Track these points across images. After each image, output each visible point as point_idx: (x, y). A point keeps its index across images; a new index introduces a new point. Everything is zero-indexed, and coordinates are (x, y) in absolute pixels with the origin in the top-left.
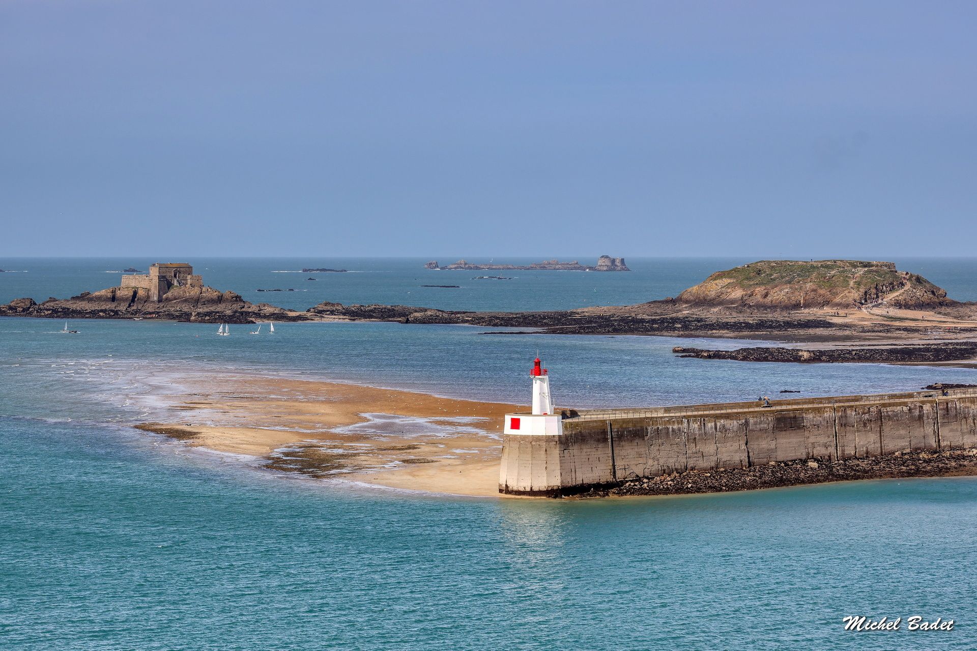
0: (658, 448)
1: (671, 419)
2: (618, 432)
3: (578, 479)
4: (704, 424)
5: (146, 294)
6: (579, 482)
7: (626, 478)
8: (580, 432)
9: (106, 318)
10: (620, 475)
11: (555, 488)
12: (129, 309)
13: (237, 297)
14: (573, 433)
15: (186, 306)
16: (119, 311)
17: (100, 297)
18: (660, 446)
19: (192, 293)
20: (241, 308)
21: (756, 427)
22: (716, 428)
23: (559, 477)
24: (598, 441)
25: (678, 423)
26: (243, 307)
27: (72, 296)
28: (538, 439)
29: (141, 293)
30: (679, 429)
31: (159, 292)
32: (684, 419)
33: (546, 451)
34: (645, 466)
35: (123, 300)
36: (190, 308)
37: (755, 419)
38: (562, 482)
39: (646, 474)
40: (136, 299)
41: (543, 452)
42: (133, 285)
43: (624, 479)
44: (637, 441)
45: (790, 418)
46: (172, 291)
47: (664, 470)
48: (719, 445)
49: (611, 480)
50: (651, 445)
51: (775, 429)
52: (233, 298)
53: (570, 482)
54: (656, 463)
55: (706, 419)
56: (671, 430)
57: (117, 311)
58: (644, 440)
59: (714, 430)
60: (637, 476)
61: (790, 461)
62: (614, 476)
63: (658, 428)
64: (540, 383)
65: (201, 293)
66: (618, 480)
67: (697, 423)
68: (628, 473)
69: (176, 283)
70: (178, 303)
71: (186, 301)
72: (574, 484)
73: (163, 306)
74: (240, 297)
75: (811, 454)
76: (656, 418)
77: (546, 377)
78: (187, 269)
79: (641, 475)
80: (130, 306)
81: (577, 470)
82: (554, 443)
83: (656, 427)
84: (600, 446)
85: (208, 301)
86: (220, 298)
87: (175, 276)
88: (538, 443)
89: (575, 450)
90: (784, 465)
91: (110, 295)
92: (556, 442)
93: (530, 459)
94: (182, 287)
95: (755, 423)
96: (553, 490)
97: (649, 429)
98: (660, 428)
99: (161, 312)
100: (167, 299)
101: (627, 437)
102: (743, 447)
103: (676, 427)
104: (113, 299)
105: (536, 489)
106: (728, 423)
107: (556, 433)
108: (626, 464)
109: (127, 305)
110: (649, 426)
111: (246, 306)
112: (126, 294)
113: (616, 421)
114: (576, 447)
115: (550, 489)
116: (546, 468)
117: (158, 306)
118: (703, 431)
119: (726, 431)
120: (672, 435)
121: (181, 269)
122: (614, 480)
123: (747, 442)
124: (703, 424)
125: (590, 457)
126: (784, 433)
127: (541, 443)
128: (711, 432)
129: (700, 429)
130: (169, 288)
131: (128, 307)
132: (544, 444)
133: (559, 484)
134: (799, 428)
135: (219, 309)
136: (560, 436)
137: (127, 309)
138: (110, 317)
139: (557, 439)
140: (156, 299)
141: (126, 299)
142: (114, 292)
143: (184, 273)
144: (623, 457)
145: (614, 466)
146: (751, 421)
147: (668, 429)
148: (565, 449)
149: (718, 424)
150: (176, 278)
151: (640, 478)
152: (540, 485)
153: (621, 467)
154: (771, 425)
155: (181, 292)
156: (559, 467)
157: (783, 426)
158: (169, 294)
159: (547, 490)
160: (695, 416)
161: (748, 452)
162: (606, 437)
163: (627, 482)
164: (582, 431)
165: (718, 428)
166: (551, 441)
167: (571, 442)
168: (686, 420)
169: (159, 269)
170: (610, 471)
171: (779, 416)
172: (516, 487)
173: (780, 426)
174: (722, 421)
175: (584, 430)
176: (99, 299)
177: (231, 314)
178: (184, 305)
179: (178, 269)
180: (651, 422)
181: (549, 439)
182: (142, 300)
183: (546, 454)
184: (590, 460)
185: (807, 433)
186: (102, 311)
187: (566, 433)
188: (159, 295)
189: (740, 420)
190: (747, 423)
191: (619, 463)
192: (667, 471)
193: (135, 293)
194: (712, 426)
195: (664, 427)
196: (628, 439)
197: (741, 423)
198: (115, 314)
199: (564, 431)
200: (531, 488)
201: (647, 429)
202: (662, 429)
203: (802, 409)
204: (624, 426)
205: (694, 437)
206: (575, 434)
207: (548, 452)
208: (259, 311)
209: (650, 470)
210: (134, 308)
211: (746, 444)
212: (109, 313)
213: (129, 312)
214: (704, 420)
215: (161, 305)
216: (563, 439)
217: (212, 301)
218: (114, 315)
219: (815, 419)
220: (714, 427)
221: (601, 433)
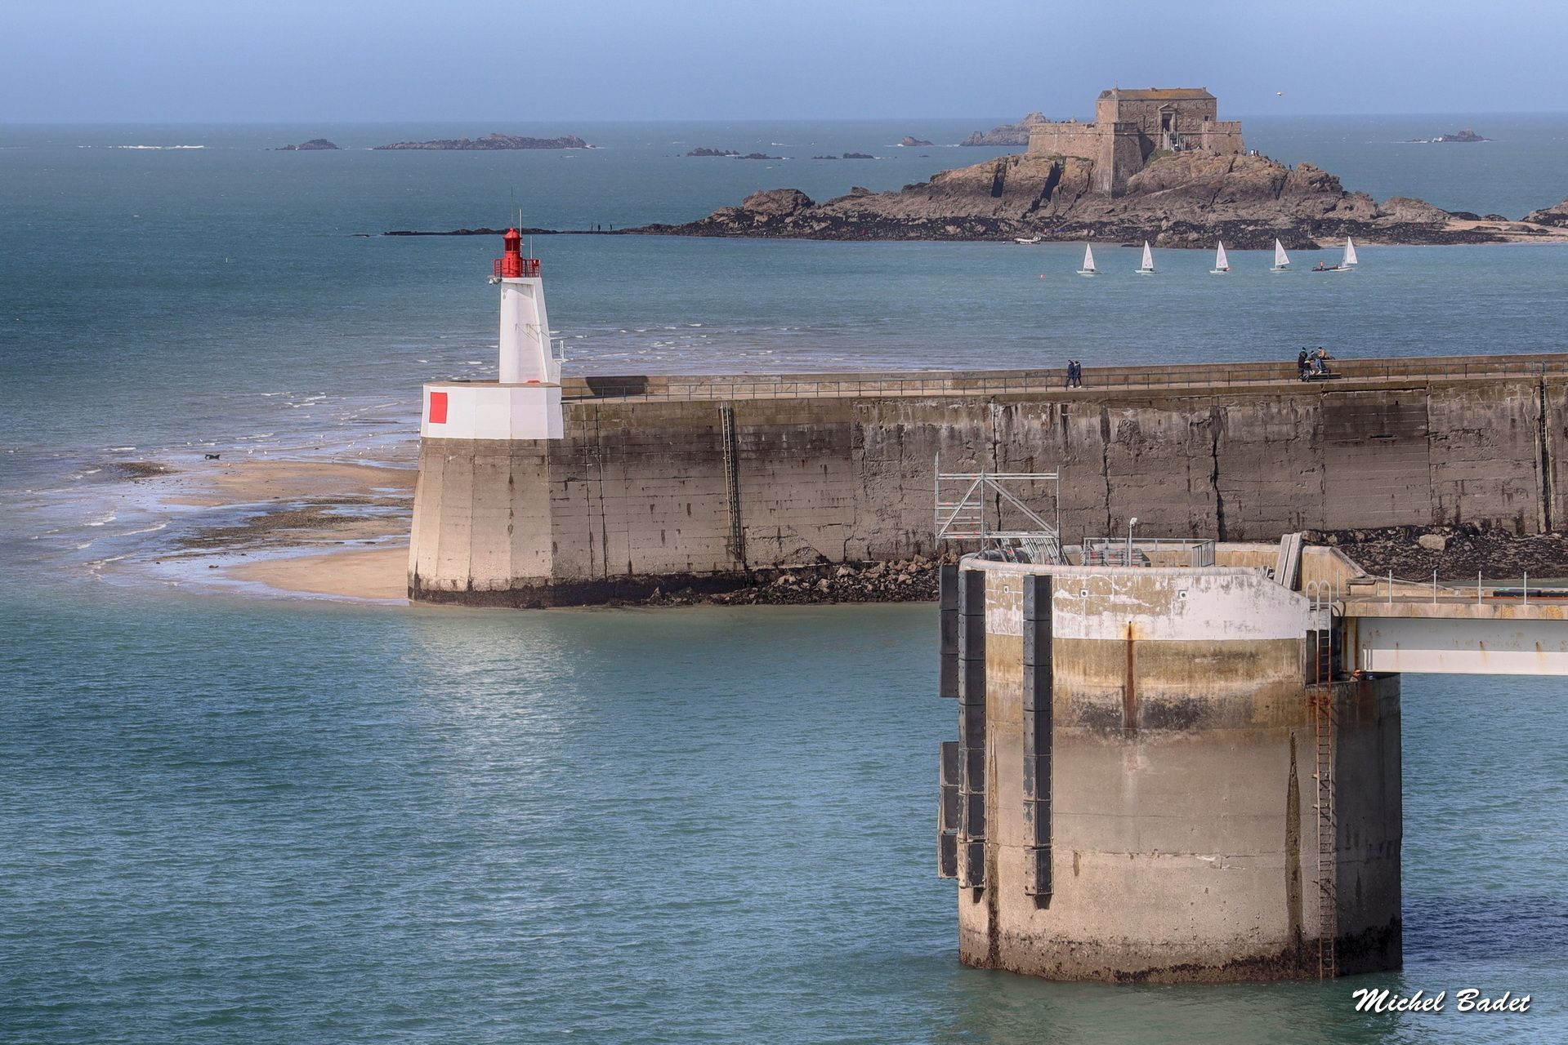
0: (897, 482)
1: (948, 404)
2: (757, 435)
3: (612, 561)
4: (1065, 419)
5: (1085, 174)
6: (618, 567)
7: (783, 563)
8: (627, 433)
9: (962, 239)
10: (759, 554)
11: (536, 584)
12: (1031, 217)
13: (1325, 179)
14: (602, 433)
15: (1183, 207)
16: (1003, 220)
17: (962, 184)
18: (904, 476)
19: (1206, 170)
20: (1327, 211)
21: (1252, 434)
22: (1106, 431)
23: (548, 555)
24: (689, 458)
25: (971, 415)
26: (1333, 208)
27: (907, 184)
28: (490, 448)
29: (1071, 171)
30: (976, 433)
31: (1116, 169)
32: (991, 406)
33: (511, 481)
34: (849, 533)
35: (1020, 190)
36: (1193, 212)
37: (1249, 411)
38: (556, 568)
39: (854, 555)
40: (1056, 189)
41: (505, 485)
42: (1054, 150)
43: (775, 564)
44: (823, 462)
45: (1377, 409)
46: (1154, 164)
47: (918, 545)
48: (1114, 481)
49: (731, 567)
50: (875, 474)
51: (1320, 437)
52: (1312, 183)
53: (586, 566)
54: (890, 523)
55: (1071, 406)
56: (944, 433)
57: (996, 220)
58: (848, 458)
59: (1098, 436)
60: (822, 558)
61: (1359, 530)
62: (740, 555)
63: (900, 428)
64: (519, 299)
65: (1231, 170)
66: (755, 568)
67: (1039, 417)
68: (789, 548)
69: (1166, 144)
70: (1167, 199)
71: (1186, 192)
72: (600, 574)
73: (1126, 207)
74: (1335, 180)
75: (1452, 513)
76: (895, 399)
77: (536, 282)
78: (1200, 104)
79: (835, 556)
80: (1036, 206)
81: (610, 536)
82: (537, 461)
83: (893, 426)
84: (693, 472)
85: (1244, 192)
86: (1278, 184)
87: (1165, 124)
88: (490, 460)
89: (607, 482)
90: (1335, 539)
91: (987, 178)
92: (543, 457)
93: (469, 504)
94: (1182, 154)
95: (1250, 422)
96: (528, 589)
97: (869, 430)
98: (908, 427)
99: (1112, 223)
100: (1138, 188)
101: (789, 448)
102: (1203, 486)
103: (962, 425)
104: (998, 188)
105: (481, 582)
106: (1149, 420)
107: (543, 434)
108: (783, 524)
109: (1029, 206)
110: (868, 421)
111: (1341, 204)
112: (1030, 174)
113: (751, 404)
114: (611, 470)
115: (519, 586)
116: (511, 529)
117: (1111, 207)
118: (1060, 439)
119: (1142, 441)
120: (951, 447)
121: (1184, 104)
122: (741, 567)
123: (1216, 473)
124: (1058, 419)
125: (656, 501)
126: (1353, 450)
127: (498, 461)
128: (1087, 442)
129: (1049, 432)
130: (1145, 158)
131: (1031, 211)
132: (503, 462)
133: (549, 574)
134: (1409, 438)
135: (1262, 215)
136: (553, 443)
137: (1024, 216)
138: (976, 237)
139: (544, 451)
140: (1107, 187)
141: (1031, 190)
142: (1001, 170)
143: (1192, 114)
144: (773, 505)
145: (737, 526)
146: (1235, 414)
147: (935, 431)
148: (573, 480)
149: (1115, 423)
150: (1168, 130)
151: (831, 564)
152: (493, 574)
153: (764, 533)
154: (1306, 428)
155: (1178, 169)
156: (548, 527)
157: (1349, 430)
158: (1146, 175)
159: (512, 590)
160: (1032, 398)
161: (1220, 501)
162: (717, 448)
163: (783, 572)
164: (633, 431)
165: (1114, 431)
166: (526, 457)
167: (593, 460)
168: (1001, 409)
169: (1120, 105)
170: (725, 542)
171: (1337, 403)
172: (435, 579)
173: (1341, 431)
174: (1129, 413)
175: (641, 429)
176: (960, 188)
177: (1289, 226)
178: (1178, 205)
179: (1175, 106)
180: (875, 412)
181: (519, 449)
182: (1073, 191)
183: (512, 490)
184: (657, 510)
185: (1437, 454)
186: (955, 221)
187: (577, 433)
188: (1116, 176)
189: (1192, 410)
190: (1217, 420)
191: (757, 524)
192: (926, 548)
193: (1056, 173)
194: (1091, 425)
195: (920, 424)
196: (792, 457)
197: (1196, 420)
198: (991, 230)
199: (570, 429)
200: (470, 583)
201: (859, 428)
202: (914, 432)
203: (1422, 386)
204: (781, 418)
205: (1026, 455)
206: (607, 438)
207: (515, 486)
208: (1372, 217)
209: (866, 542)
210: (1046, 213)
211: (1215, 478)
212: (972, 228)
213: (1028, 223)
214: (1064, 409)
215: (1121, 203)
216: (567, 453)
217: (1256, 193)
218: (985, 233)
219: (1468, 414)
220: (1098, 428)
221: (699, 436)
